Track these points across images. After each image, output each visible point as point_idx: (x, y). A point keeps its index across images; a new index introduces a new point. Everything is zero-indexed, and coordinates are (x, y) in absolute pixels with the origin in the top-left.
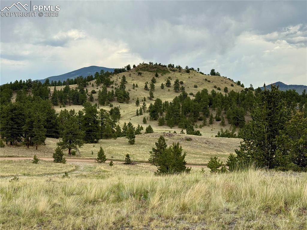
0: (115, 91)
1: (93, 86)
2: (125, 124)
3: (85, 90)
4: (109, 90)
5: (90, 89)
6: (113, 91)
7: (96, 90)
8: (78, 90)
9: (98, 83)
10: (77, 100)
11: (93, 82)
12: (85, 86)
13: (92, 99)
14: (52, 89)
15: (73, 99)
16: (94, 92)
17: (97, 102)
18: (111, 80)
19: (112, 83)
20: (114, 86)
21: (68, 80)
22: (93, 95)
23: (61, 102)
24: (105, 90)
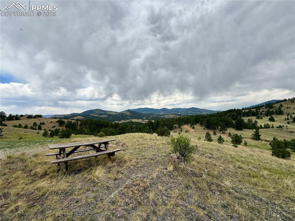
0: (274, 111)
1: (263, 109)
2: (265, 124)
3: (259, 111)
4: (271, 110)
5: (261, 110)
6: (273, 111)
7: (265, 110)
8: (255, 111)
9: (266, 108)
10: (254, 114)
11: (264, 107)
12: (259, 109)
13: (261, 114)
14: (243, 111)
15: (252, 114)
16: (263, 111)
17: (264, 115)
18: (273, 106)
19: (274, 107)
20: (275, 108)
21: (252, 107)
22: (262, 112)
23: (247, 115)
24: (268, 110)
